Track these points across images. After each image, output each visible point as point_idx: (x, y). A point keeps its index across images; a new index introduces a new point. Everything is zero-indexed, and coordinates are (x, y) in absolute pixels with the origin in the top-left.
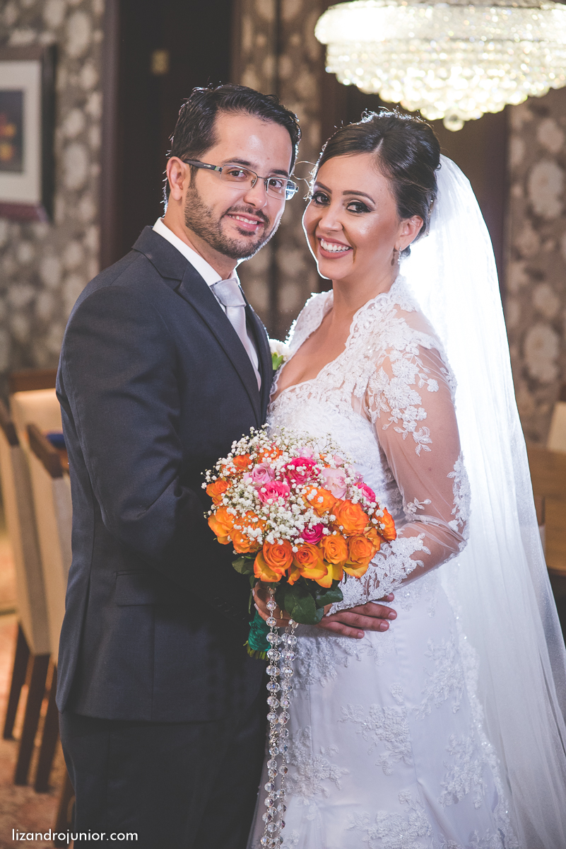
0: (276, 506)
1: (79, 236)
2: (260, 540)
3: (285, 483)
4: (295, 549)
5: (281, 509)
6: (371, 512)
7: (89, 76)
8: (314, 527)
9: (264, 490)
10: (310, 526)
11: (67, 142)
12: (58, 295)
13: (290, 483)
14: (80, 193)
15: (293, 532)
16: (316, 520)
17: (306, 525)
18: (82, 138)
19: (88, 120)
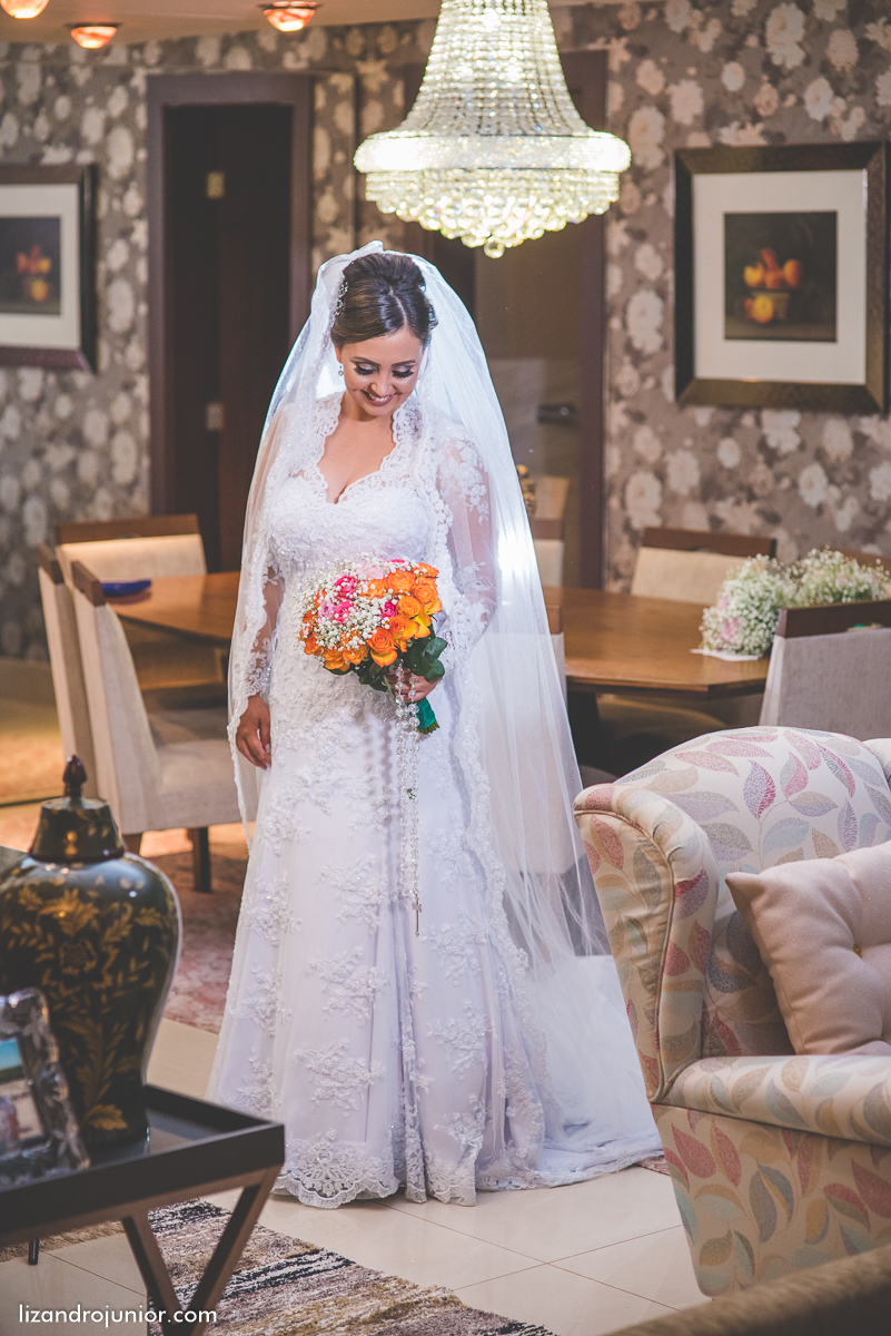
0: (354, 615)
1: (128, 387)
2: (361, 642)
3: (344, 600)
4: (387, 627)
5: (357, 614)
6: (409, 569)
7: (133, 201)
8: (386, 607)
9: (337, 616)
10: (383, 607)
11: (110, 279)
12: (105, 454)
13: (348, 598)
14: (127, 336)
15: (377, 619)
16: (383, 601)
17: (380, 609)
18: (127, 272)
19: (133, 250)
